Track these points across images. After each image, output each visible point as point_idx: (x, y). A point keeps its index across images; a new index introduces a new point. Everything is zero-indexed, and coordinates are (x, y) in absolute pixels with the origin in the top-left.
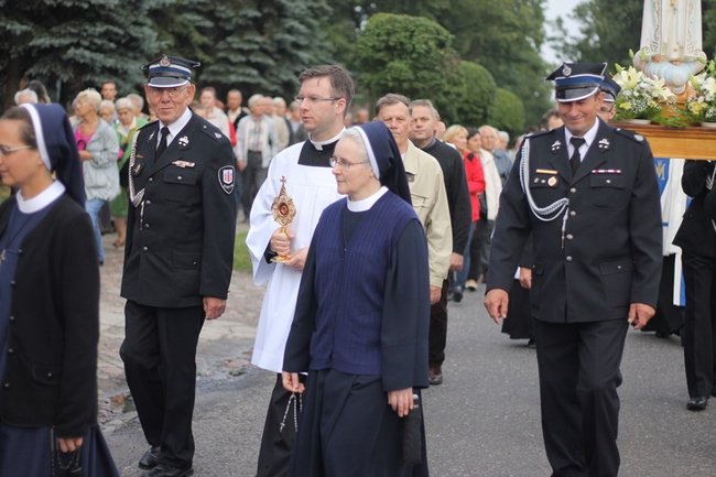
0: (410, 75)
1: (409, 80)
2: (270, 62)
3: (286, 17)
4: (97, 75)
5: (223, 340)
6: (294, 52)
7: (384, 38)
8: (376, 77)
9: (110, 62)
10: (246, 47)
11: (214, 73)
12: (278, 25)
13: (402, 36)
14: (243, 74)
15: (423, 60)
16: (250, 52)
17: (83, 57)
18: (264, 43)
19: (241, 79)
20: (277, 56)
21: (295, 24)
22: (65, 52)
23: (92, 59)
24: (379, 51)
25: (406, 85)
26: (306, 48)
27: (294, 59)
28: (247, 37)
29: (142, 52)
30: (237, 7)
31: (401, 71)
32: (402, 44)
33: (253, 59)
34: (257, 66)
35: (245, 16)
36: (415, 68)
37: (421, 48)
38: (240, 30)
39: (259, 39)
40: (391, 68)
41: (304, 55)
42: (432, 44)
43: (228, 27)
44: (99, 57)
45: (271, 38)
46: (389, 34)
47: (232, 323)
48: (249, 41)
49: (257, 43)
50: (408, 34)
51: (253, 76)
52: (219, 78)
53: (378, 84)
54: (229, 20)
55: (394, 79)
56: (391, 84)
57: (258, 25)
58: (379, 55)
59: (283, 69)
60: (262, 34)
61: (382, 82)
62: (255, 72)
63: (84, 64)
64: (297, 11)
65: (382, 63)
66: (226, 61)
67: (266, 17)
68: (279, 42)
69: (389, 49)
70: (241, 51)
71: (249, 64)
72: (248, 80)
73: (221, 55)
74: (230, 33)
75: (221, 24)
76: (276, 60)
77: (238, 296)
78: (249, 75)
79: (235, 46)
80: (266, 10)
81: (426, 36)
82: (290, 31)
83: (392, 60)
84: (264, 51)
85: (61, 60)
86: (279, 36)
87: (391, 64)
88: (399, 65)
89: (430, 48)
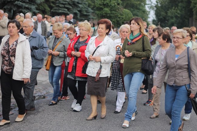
0: (109, 12)
1: (109, 14)
2: (71, 7)
4: (23, 9)
6: (78, 4)
7: (103, 2)
8: (100, 12)
9: (27, 6)
11: (55, 9)
14: (63, 10)
15: (113, 8)
16: (65, 4)
17: (20, 4)
18: (69, 2)
19: (62, 11)
20: (73, 6)
22: (15, 2)
23: (22, 5)
24: (101, 5)
25: (108, 15)
26: (81, 4)
27: (78, 7)
29: (36, 3)
31: (107, 11)
32: (108, 3)
33: (66, 6)
34: (67, 8)
36: (111, 10)
37: (113, 5)
40: (104, 10)
41: (80, 5)
42: (116, 4)
44: (24, 4)
48: (65, 1)
49: (67, 2)
50: (109, 1)
52: (56, 11)
53: (101, 14)
55: (105, 13)
56: (104, 15)
58: (101, 7)
59: (74, 9)
61: (102, 14)
62: (66, 10)
63: (20, 6)
65: (102, 9)
66: (59, 6)
68: (74, 2)
69: (104, 5)
70: (63, 4)
71: (65, 7)
72: (64, 12)
73: (57, 4)
76: (72, 7)
78: (65, 11)
79: (61, 2)
81: (114, 2)
83: (105, 8)
84: (69, 4)
85: (13, 5)
86: (73, 0)
87: (104, 9)
88: (106, 9)
89: (115, 5)
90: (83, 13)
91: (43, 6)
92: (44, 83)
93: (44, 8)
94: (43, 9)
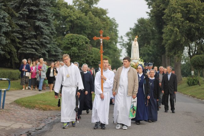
0: (77, 51)
2: (39, 47)
3: (43, 34)
5: (20, 128)
6: (46, 45)
7: (70, 40)
10: (32, 43)
11: (22, 50)
12: (41, 37)
13: (75, 40)
14: (31, 51)
15: (81, 47)
16: (33, 44)
18: (37, 42)
19: (30, 52)
21: (46, 37)
24: (69, 44)
25: (76, 54)
26: (49, 44)
27: (46, 47)
28: (32, 40)
29: (1, 44)
30: (29, 31)
31: (75, 50)
32: (75, 42)
33: (33, 46)
34: (34, 48)
35: (32, 34)
36: (79, 50)
37: (81, 44)
38: (30, 38)
39: (35, 41)
40: (72, 49)
41: (48, 46)
42: (84, 42)
43: (26, 37)
45: (39, 40)
46: (71, 40)
47: (23, 123)
48: (33, 41)
49: (35, 42)
50: (77, 40)
51: (34, 51)
52: (24, 52)
54: (27, 35)
55: (73, 53)
57: (35, 37)
58: (69, 46)
59: (42, 49)
60: (36, 39)
61: (69, 53)
62: (34, 50)
64: (47, 33)
65: (69, 48)
66: (26, 47)
67: (38, 35)
68: (41, 42)
69: (71, 44)
70: (30, 44)
71: (32, 48)
72: (32, 52)
73: (24, 45)
74: (27, 39)
75: (24, 36)
76: (40, 47)
77: (25, 115)
78: (32, 51)
79: (28, 42)
80: (38, 33)
81: (82, 40)
82: (45, 39)
83: (72, 47)
84: (37, 44)
86: (41, 40)
87: (72, 48)
88: (74, 49)
89: (83, 44)
90: (52, 53)
91: (9, 47)
92: (7, 129)
93: (10, 49)
94: (9, 51)
